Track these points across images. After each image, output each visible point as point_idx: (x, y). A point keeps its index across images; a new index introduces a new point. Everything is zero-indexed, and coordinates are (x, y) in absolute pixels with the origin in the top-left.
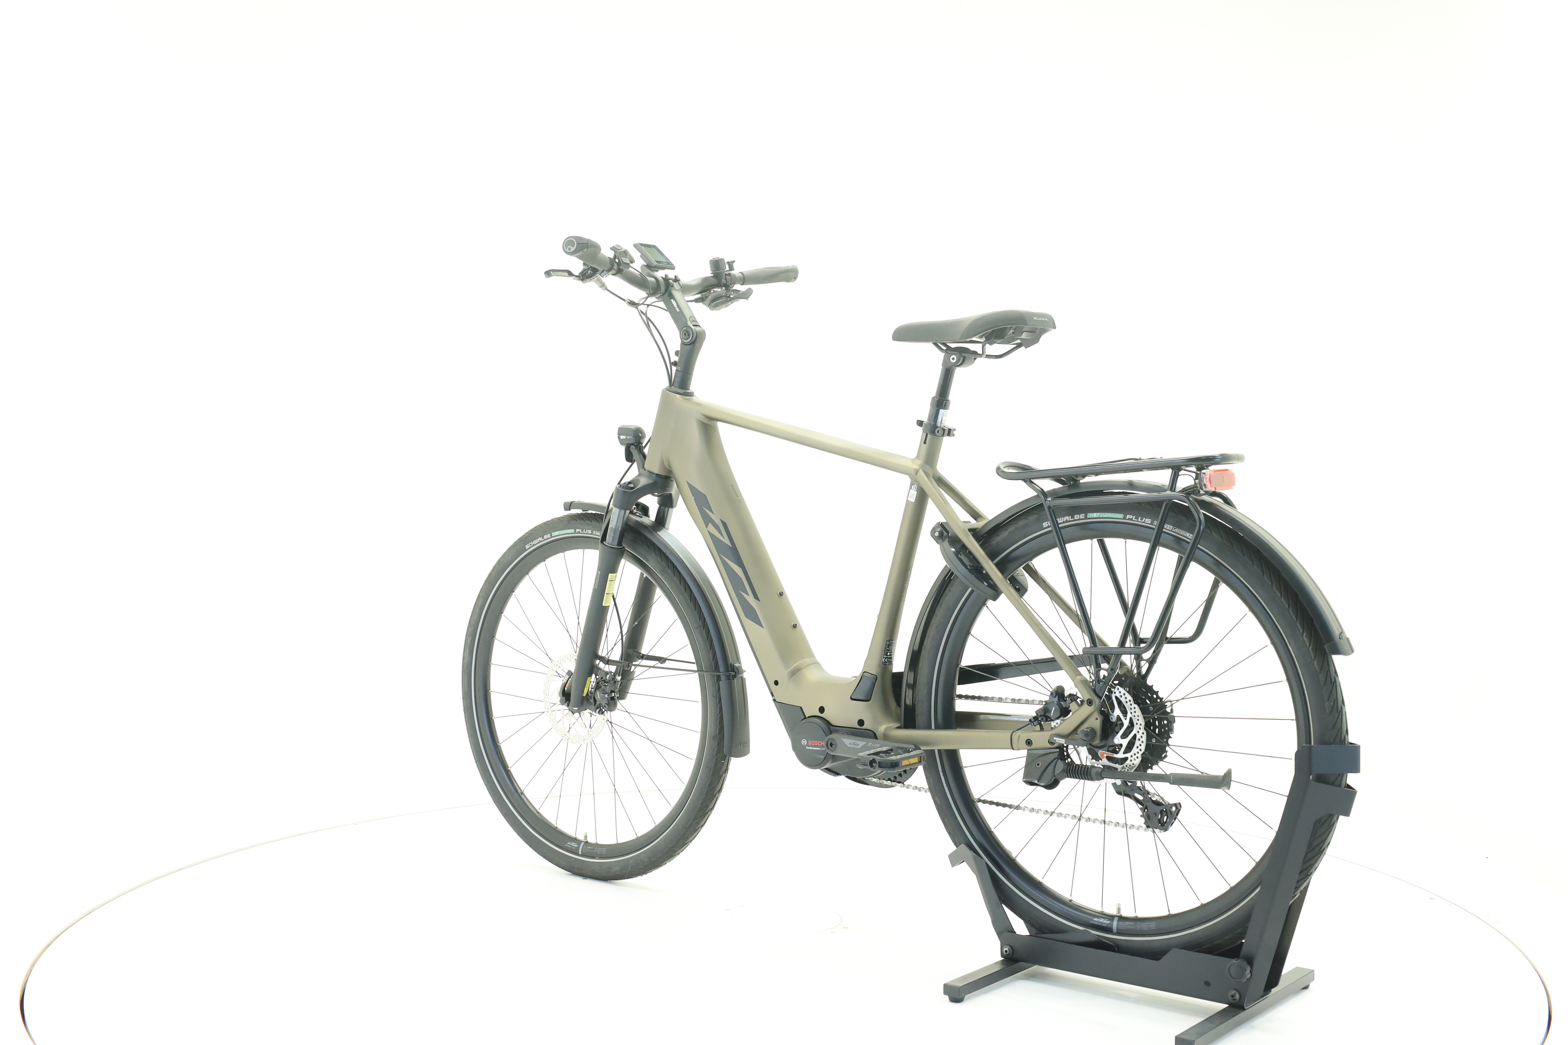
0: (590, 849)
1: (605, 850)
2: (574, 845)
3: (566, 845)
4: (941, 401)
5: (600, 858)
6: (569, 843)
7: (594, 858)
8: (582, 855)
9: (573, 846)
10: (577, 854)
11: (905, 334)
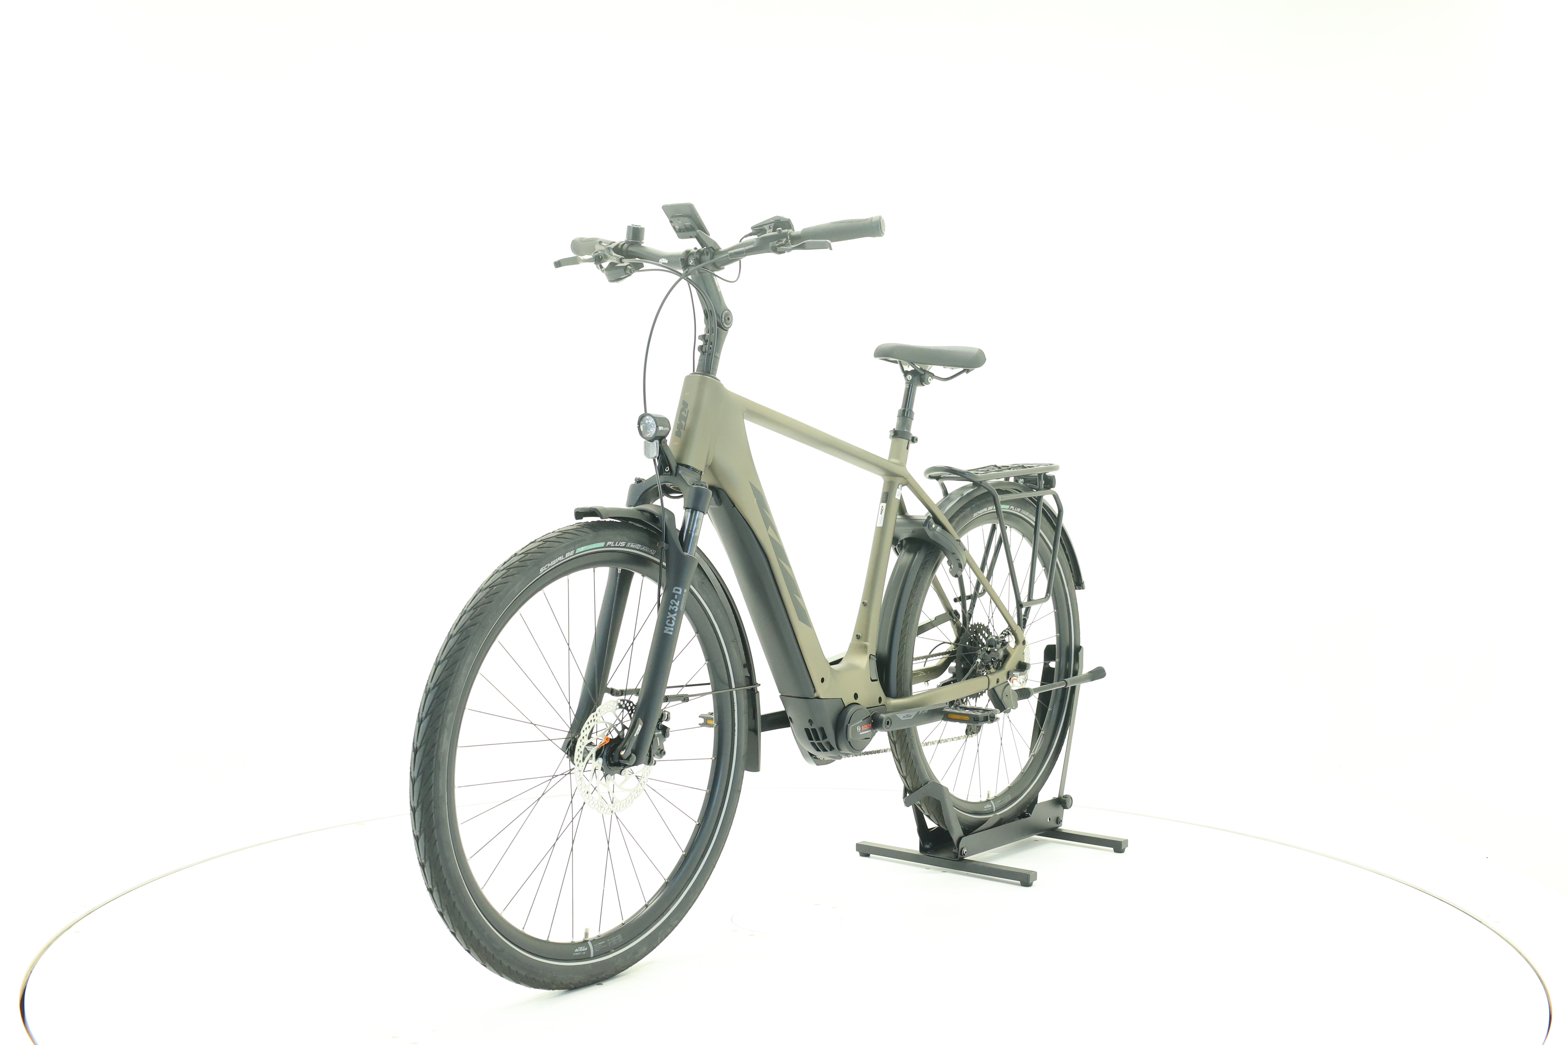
0: (603, 944)
1: (619, 937)
2: (584, 950)
3: (574, 954)
4: (906, 414)
5: (616, 949)
6: (577, 950)
7: (608, 953)
8: (595, 957)
9: (582, 952)
10: (589, 958)
11: (886, 353)
